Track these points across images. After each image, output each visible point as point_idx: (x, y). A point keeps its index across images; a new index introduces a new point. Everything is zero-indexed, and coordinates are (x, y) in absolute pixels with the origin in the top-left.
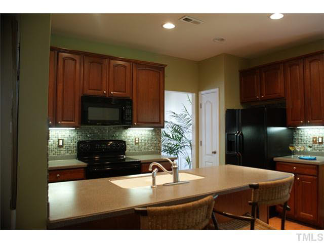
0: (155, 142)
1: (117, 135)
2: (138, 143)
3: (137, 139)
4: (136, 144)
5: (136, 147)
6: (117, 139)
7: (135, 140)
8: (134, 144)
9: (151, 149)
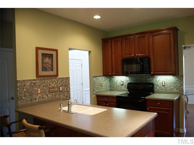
0: (178, 85)
1: (150, 79)
2: (164, 85)
3: (164, 83)
4: (163, 86)
5: (163, 88)
6: (150, 82)
7: (163, 83)
8: (162, 86)
9: (175, 90)
